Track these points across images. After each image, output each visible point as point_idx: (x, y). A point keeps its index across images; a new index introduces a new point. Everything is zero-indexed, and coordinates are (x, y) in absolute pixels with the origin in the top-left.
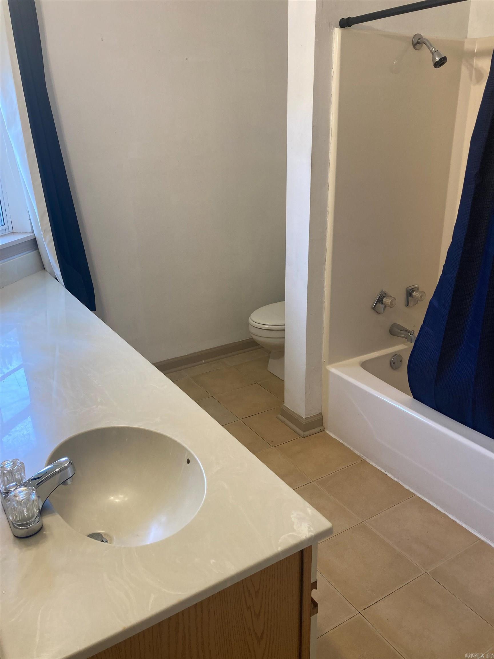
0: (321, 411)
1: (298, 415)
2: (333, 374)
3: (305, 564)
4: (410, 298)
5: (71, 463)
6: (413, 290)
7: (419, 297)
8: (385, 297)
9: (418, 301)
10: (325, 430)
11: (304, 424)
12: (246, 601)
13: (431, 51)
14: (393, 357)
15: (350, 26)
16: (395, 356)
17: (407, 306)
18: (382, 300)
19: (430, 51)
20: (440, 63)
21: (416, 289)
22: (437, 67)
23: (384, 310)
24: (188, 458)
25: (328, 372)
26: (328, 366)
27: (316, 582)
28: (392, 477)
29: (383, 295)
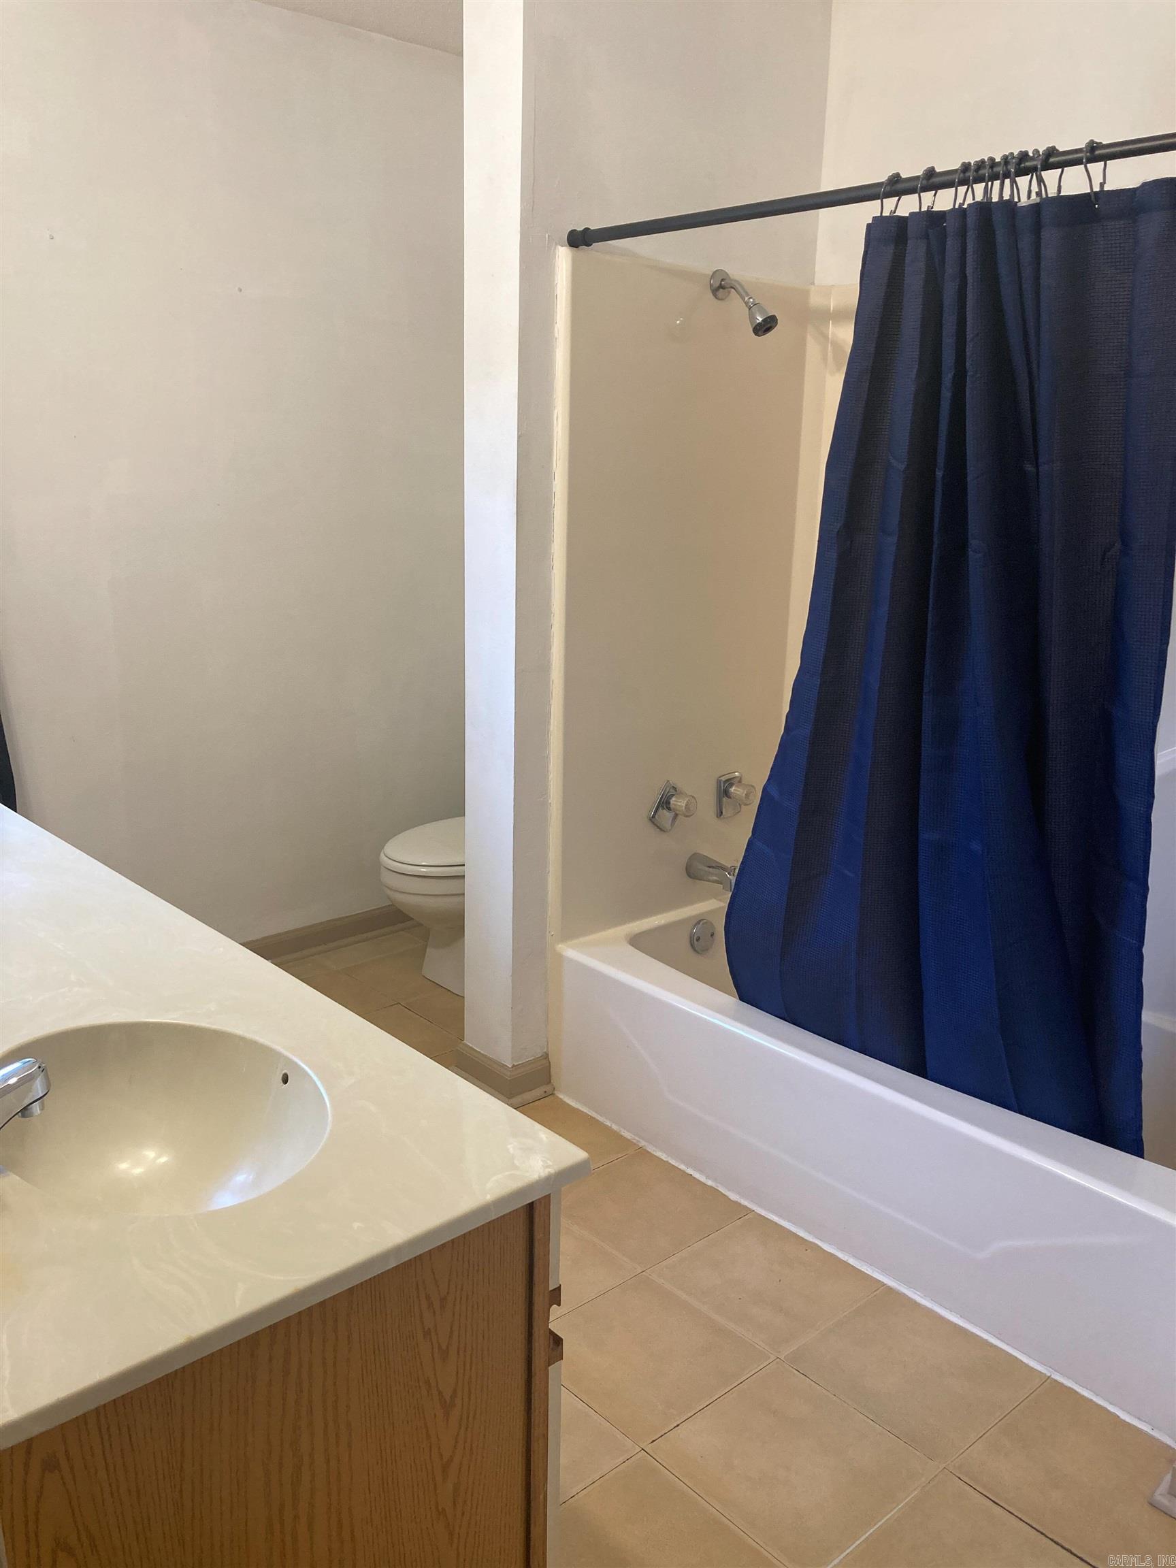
0: (545, 1050)
1: (496, 1062)
2: (571, 961)
3: (536, 1244)
4: (725, 799)
5: (41, 1069)
6: (730, 782)
7: (744, 795)
8: (674, 795)
9: (743, 806)
10: (556, 1092)
11: (509, 1079)
12: (421, 1317)
13: (746, 303)
14: (695, 926)
15: (588, 245)
16: (698, 923)
17: (720, 816)
18: (669, 803)
19: (744, 305)
20: (765, 327)
21: (735, 781)
22: (760, 333)
23: (672, 825)
24: (283, 1072)
25: (560, 957)
26: (560, 946)
27: (559, 1288)
28: (702, 1178)
29: (668, 792)
